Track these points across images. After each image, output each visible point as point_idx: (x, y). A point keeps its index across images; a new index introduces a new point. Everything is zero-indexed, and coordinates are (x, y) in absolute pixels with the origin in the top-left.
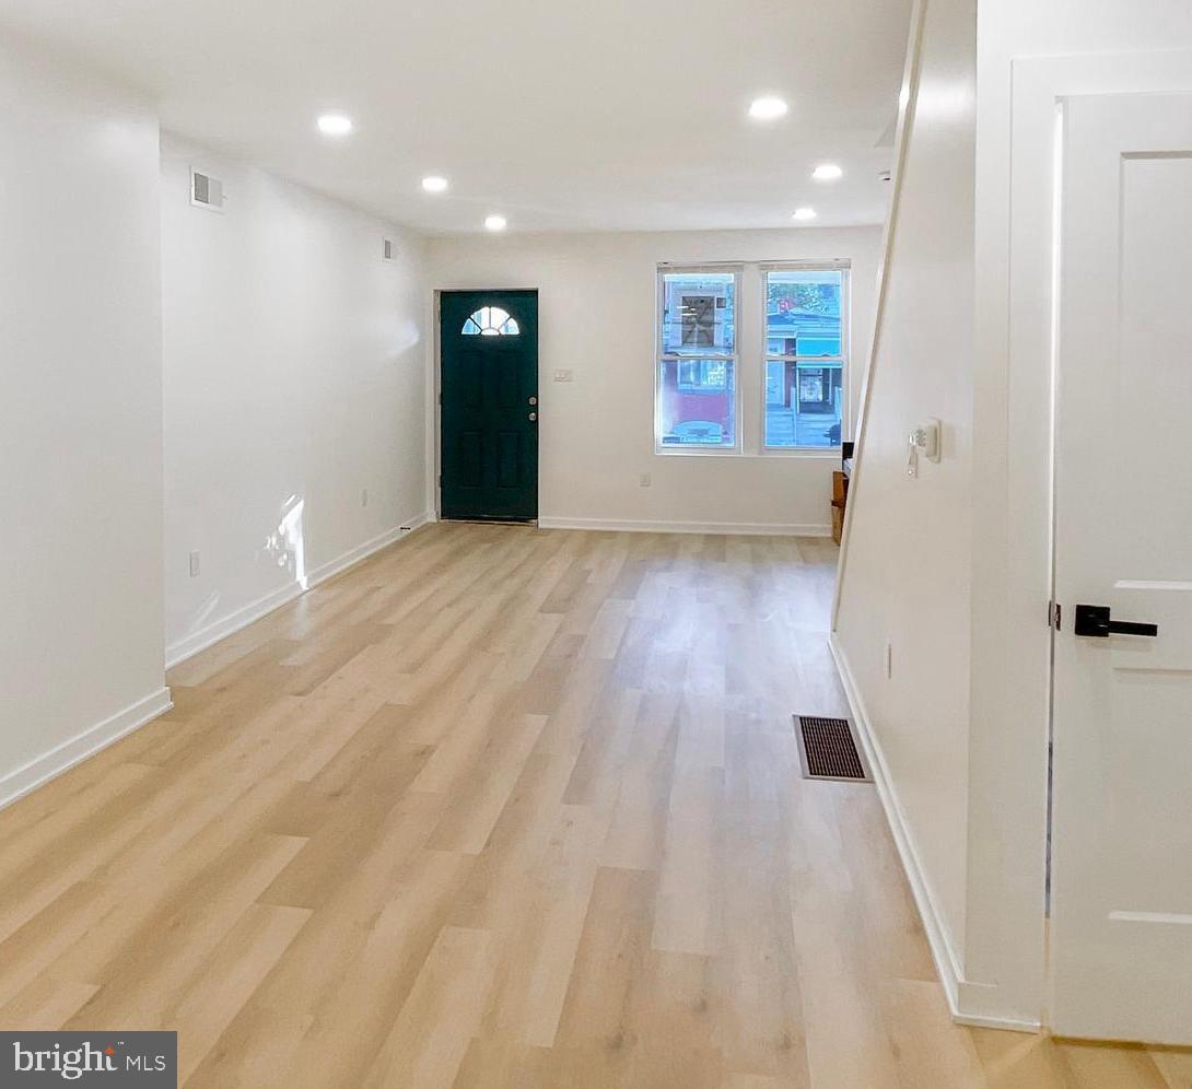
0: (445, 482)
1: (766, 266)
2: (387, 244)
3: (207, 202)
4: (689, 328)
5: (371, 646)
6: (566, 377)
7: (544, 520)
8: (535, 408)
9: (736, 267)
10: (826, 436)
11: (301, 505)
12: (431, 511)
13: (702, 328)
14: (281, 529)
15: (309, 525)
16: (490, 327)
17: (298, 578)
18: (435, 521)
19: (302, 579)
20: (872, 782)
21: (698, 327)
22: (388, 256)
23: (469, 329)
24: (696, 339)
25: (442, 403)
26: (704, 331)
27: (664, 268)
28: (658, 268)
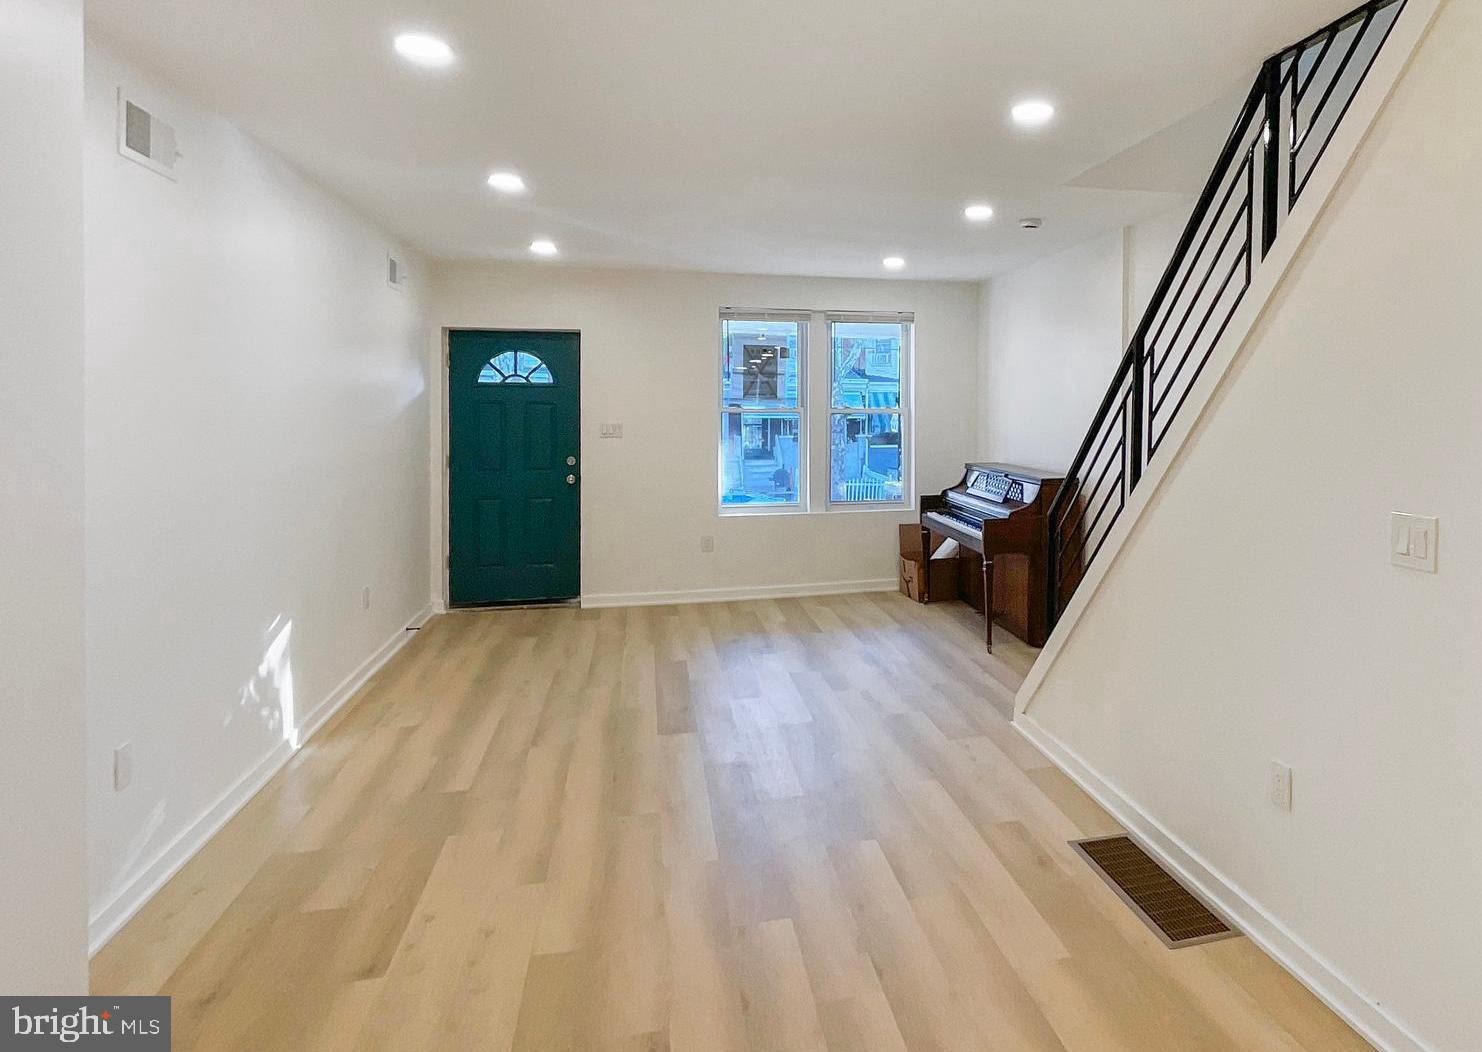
0: (455, 562)
1: (833, 317)
2: (393, 265)
3: (148, 156)
4: (751, 379)
5: (450, 838)
6: (611, 433)
7: (588, 598)
8: (576, 470)
9: (803, 316)
10: (770, 479)
11: (288, 628)
12: (438, 601)
13: (765, 379)
14: (263, 670)
15: (297, 653)
16: (516, 375)
17: (286, 736)
18: (444, 612)
19: (291, 735)
20: (1239, 934)
21: (760, 378)
22: (393, 279)
23: (488, 376)
24: (758, 391)
25: (450, 467)
26: (767, 382)
27: (726, 314)
28: (720, 313)
